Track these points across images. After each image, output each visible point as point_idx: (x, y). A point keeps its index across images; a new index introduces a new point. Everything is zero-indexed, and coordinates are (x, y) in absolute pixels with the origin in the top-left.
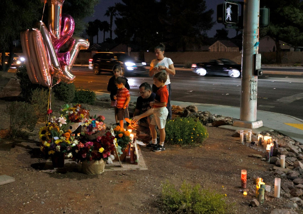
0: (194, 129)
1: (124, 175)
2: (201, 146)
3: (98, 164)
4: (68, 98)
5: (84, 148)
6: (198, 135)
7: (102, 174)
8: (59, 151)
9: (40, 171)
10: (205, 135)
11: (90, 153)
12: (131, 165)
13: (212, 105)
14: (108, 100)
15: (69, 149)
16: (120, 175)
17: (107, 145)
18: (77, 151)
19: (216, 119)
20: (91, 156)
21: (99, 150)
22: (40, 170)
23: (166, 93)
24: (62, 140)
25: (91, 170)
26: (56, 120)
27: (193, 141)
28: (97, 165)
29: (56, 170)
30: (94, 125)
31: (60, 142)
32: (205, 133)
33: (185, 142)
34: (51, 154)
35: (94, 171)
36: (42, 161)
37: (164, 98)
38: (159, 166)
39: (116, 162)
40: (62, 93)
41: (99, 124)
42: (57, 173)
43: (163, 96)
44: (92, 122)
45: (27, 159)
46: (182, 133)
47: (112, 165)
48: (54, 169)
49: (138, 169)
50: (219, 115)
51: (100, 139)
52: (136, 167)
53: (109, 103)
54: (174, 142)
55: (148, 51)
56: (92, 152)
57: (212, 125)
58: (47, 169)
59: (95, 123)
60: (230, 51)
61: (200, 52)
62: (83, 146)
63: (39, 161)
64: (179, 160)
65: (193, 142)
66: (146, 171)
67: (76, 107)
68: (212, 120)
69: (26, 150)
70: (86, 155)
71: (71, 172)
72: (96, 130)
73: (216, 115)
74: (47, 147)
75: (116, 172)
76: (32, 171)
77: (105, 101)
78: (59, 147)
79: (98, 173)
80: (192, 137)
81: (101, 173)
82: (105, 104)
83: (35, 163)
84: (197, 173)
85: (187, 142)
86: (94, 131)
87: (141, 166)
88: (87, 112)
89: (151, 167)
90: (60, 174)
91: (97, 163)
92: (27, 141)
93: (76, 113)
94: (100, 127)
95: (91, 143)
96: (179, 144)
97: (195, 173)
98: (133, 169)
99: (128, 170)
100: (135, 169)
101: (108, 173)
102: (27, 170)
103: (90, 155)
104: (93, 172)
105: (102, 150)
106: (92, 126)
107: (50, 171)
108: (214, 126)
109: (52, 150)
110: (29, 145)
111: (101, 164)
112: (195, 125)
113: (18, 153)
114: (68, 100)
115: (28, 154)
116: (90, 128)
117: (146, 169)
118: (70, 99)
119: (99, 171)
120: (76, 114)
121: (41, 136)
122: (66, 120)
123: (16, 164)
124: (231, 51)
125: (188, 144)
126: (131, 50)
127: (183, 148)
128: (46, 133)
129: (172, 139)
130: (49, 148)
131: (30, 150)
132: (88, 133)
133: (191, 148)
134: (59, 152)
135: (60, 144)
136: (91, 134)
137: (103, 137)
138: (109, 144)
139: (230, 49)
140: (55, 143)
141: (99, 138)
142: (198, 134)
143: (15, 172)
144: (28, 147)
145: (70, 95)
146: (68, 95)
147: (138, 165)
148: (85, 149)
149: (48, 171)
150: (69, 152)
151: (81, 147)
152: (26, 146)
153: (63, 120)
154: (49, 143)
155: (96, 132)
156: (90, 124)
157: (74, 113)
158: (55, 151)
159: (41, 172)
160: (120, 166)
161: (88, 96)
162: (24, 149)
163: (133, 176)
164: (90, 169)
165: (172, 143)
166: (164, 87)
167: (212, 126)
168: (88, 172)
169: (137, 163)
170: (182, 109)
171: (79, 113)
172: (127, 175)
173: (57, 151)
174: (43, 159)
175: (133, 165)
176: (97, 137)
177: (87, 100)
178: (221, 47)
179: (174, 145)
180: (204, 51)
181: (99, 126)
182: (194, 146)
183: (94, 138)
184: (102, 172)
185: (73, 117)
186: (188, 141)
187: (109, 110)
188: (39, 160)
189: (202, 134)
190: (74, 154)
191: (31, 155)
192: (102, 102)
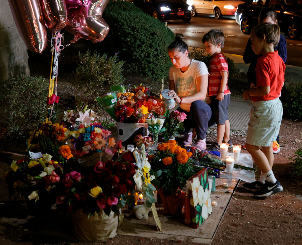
15: (35, 182)
20: (69, 204)
21: (88, 192)
26: (72, 117)
30: (87, 137)
44: (86, 131)
51: (101, 166)
52: (189, 236)
62: (57, 179)
70: (62, 198)
72: (89, 147)
81: (103, 239)
87: (201, 232)
90: (26, 230)
94: (100, 143)
95: (77, 175)
105: (96, 191)
106: (82, 138)
117: (208, 241)
119: (98, 235)
120: (132, 105)
141: (99, 164)
145: (160, 65)
146: (156, 66)
147: (198, 230)
154: (18, 165)
155: (91, 152)
157: (128, 103)
169: (196, 224)
176: (94, 162)
181: (97, 139)
183: (89, 164)
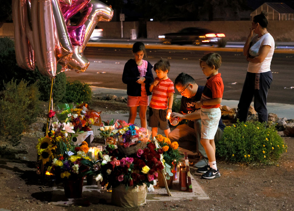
0: (267, 139)
1: (177, 206)
2: (278, 165)
3: (138, 191)
4: (57, 94)
5: (119, 167)
6: (273, 148)
7: (144, 207)
8: (77, 172)
9: (49, 204)
10: (283, 148)
11: (129, 174)
12: (182, 193)
13: (274, 104)
14: (110, 98)
15: (97, 168)
16: (172, 207)
17: (153, 162)
18: (109, 171)
19: (287, 126)
20: (132, 179)
21: (141, 170)
22: (49, 202)
23: (220, 84)
24: (80, 156)
25: (128, 201)
26: (58, 128)
27: (265, 157)
28: (137, 193)
29: (72, 201)
30: (133, 133)
31: (78, 159)
32: (283, 145)
33: (254, 159)
34: (66, 177)
35: (132, 202)
36: (45, 189)
37: (218, 91)
38: (226, 194)
39: (158, 189)
40: (47, 86)
41: (139, 131)
42: (75, 205)
43: (216, 89)
44: (129, 128)
45: (22, 186)
46: (249, 145)
47: (154, 193)
48: (68, 200)
49: (195, 198)
50: (289, 119)
51: (142, 153)
52: (192, 196)
53: (112, 102)
54: (237, 159)
55: (152, 20)
56: (132, 172)
57: (285, 134)
58: (59, 201)
59: (134, 129)
60: (284, 20)
61: (237, 22)
62: (119, 163)
63: (41, 190)
64: (252, 184)
65: (266, 159)
66: (208, 200)
67: (80, 107)
68: (282, 126)
69: (15, 174)
70: (123, 177)
71: (95, 203)
72: (137, 139)
73: (286, 119)
74: (59, 167)
75: (164, 202)
76: (37, 203)
77: (104, 100)
78: (77, 166)
79: (138, 205)
80: (264, 152)
81: (141, 204)
82: (107, 104)
83: (35, 192)
84: (285, 202)
85: (256, 159)
86: (133, 141)
87: (197, 194)
88: (98, 115)
89: (213, 195)
90: (81, 207)
91: (137, 189)
92: (11, 160)
93: (83, 116)
94: (142, 136)
95: (130, 159)
96: (245, 162)
97: (282, 203)
98: (188, 198)
99: (180, 200)
100: (191, 199)
101: (152, 205)
102: (29, 203)
103: (129, 177)
104: (131, 204)
105: (146, 169)
106: (130, 133)
107: (65, 204)
108: (288, 136)
109: (66, 171)
110: (16, 166)
111: (142, 191)
112: (268, 133)
113: (5, 177)
114: (56, 97)
115: (20, 180)
116: (128, 136)
117: (207, 198)
118: (59, 96)
119: (139, 202)
120: (82, 118)
121: (41, 152)
122: (73, 128)
123: (8, 193)
124: (286, 19)
125: (259, 161)
126: (125, 19)
127: (252, 168)
128: (48, 147)
129: (233, 155)
130: (61, 168)
131: (20, 173)
132: (125, 145)
133: (264, 168)
134: (76, 174)
135: (77, 162)
136: (129, 146)
137: (145, 151)
138: (156, 160)
139: (284, 16)
140: (70, 161)
141: (140, 151)
142: (273, 146)
143: (12, 205)
144: (15, 169)
145: (59, 90)
147: (193, 192)
148: (123, 169)
149: (61, 203)
150: (97, 173)
151: (116, 165)
152: (13, 167)
153: (68, 127)
154: (61, 161)
155: (137, 143)
156: (126, 131)
157: (79, 117)
158: (71, 173)
159: (51, 204)
160: (167, 195)
161: (80, 91)
162: (11, 171)
163: (191, 208)
164: (126, 198)
165: (233, 160)
166: (217, 75)
167: (284, 136)
168: (124, 203)
169: (191, 189)
170: (231, 111)
171: (87, 117)
172: (182, 207)
173: (74, 172)
174: (45, 187)
175: (186, 193)
176: (137, 150)
177: (79, 99)
178: (270, 13)
179: (236, 163)
180: (242, 19)
181: (140, 134)
182: (267, 165)
183: (133, 152)
184: (144, 203)
185: (79, 123)
186: (258, 157)
187: (117, 112)
188: (41, 187)
189: (278, 146)
190: (104, 175)
191: (25, 181)
192: (100, 101)
